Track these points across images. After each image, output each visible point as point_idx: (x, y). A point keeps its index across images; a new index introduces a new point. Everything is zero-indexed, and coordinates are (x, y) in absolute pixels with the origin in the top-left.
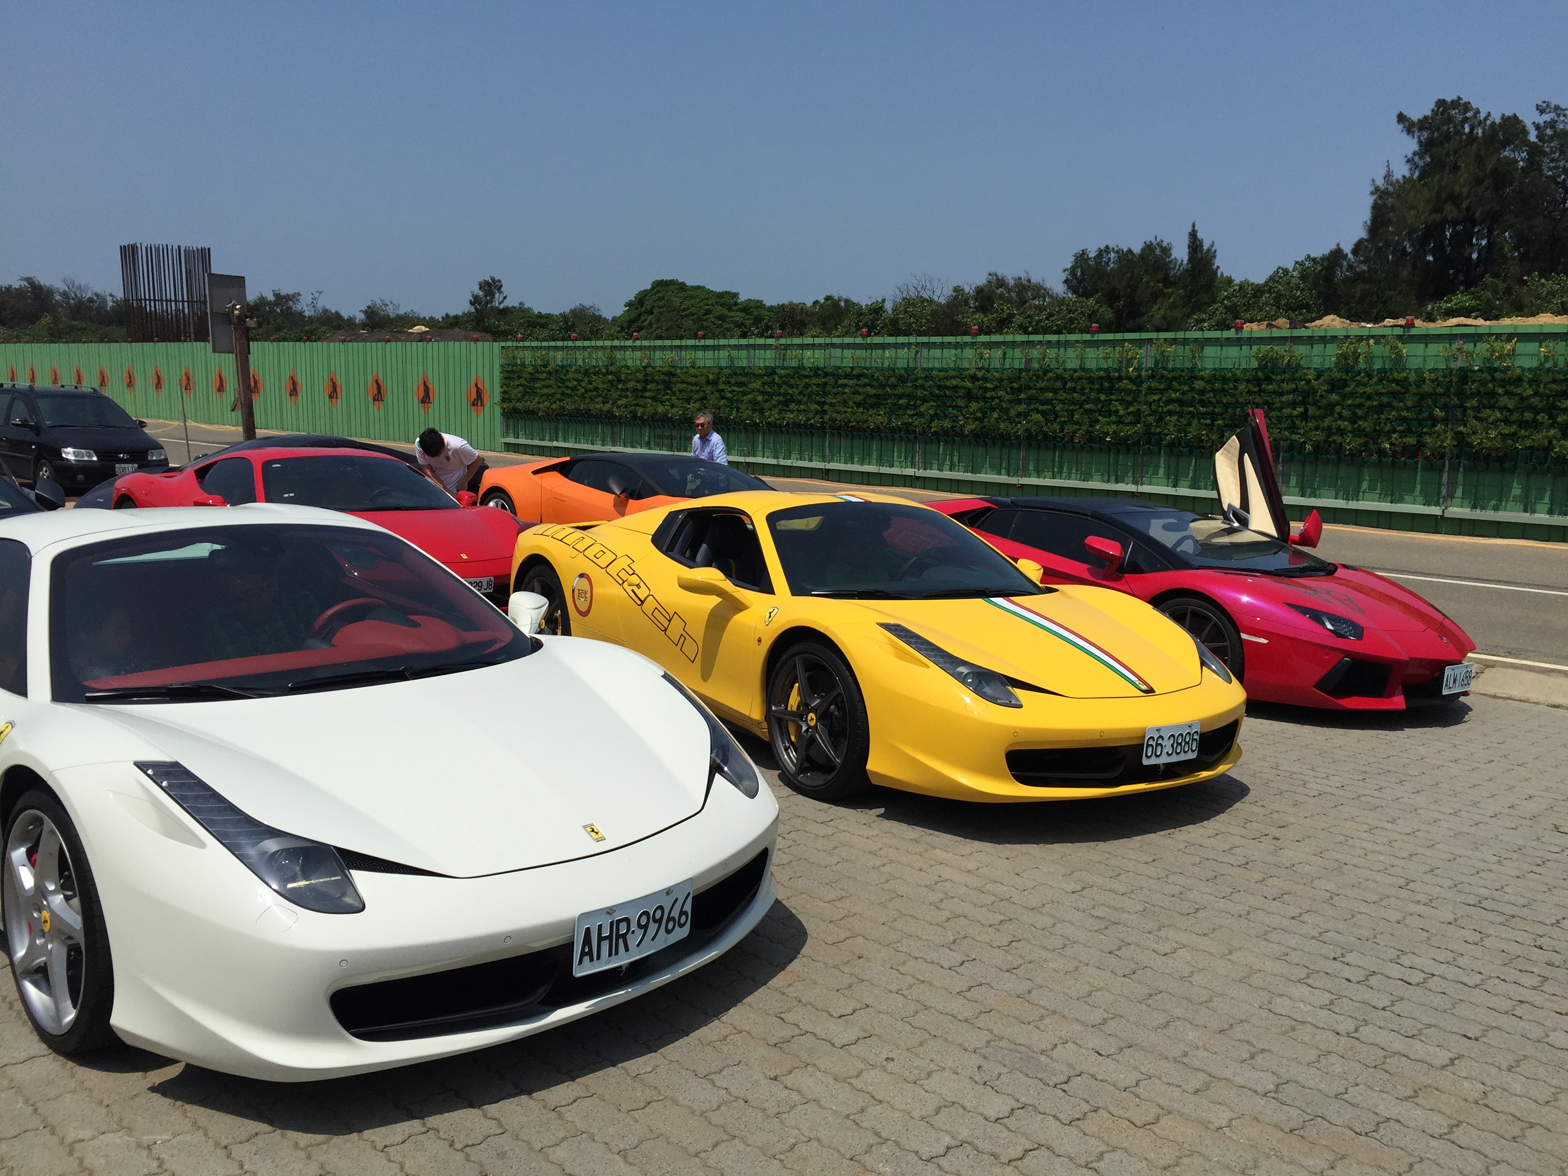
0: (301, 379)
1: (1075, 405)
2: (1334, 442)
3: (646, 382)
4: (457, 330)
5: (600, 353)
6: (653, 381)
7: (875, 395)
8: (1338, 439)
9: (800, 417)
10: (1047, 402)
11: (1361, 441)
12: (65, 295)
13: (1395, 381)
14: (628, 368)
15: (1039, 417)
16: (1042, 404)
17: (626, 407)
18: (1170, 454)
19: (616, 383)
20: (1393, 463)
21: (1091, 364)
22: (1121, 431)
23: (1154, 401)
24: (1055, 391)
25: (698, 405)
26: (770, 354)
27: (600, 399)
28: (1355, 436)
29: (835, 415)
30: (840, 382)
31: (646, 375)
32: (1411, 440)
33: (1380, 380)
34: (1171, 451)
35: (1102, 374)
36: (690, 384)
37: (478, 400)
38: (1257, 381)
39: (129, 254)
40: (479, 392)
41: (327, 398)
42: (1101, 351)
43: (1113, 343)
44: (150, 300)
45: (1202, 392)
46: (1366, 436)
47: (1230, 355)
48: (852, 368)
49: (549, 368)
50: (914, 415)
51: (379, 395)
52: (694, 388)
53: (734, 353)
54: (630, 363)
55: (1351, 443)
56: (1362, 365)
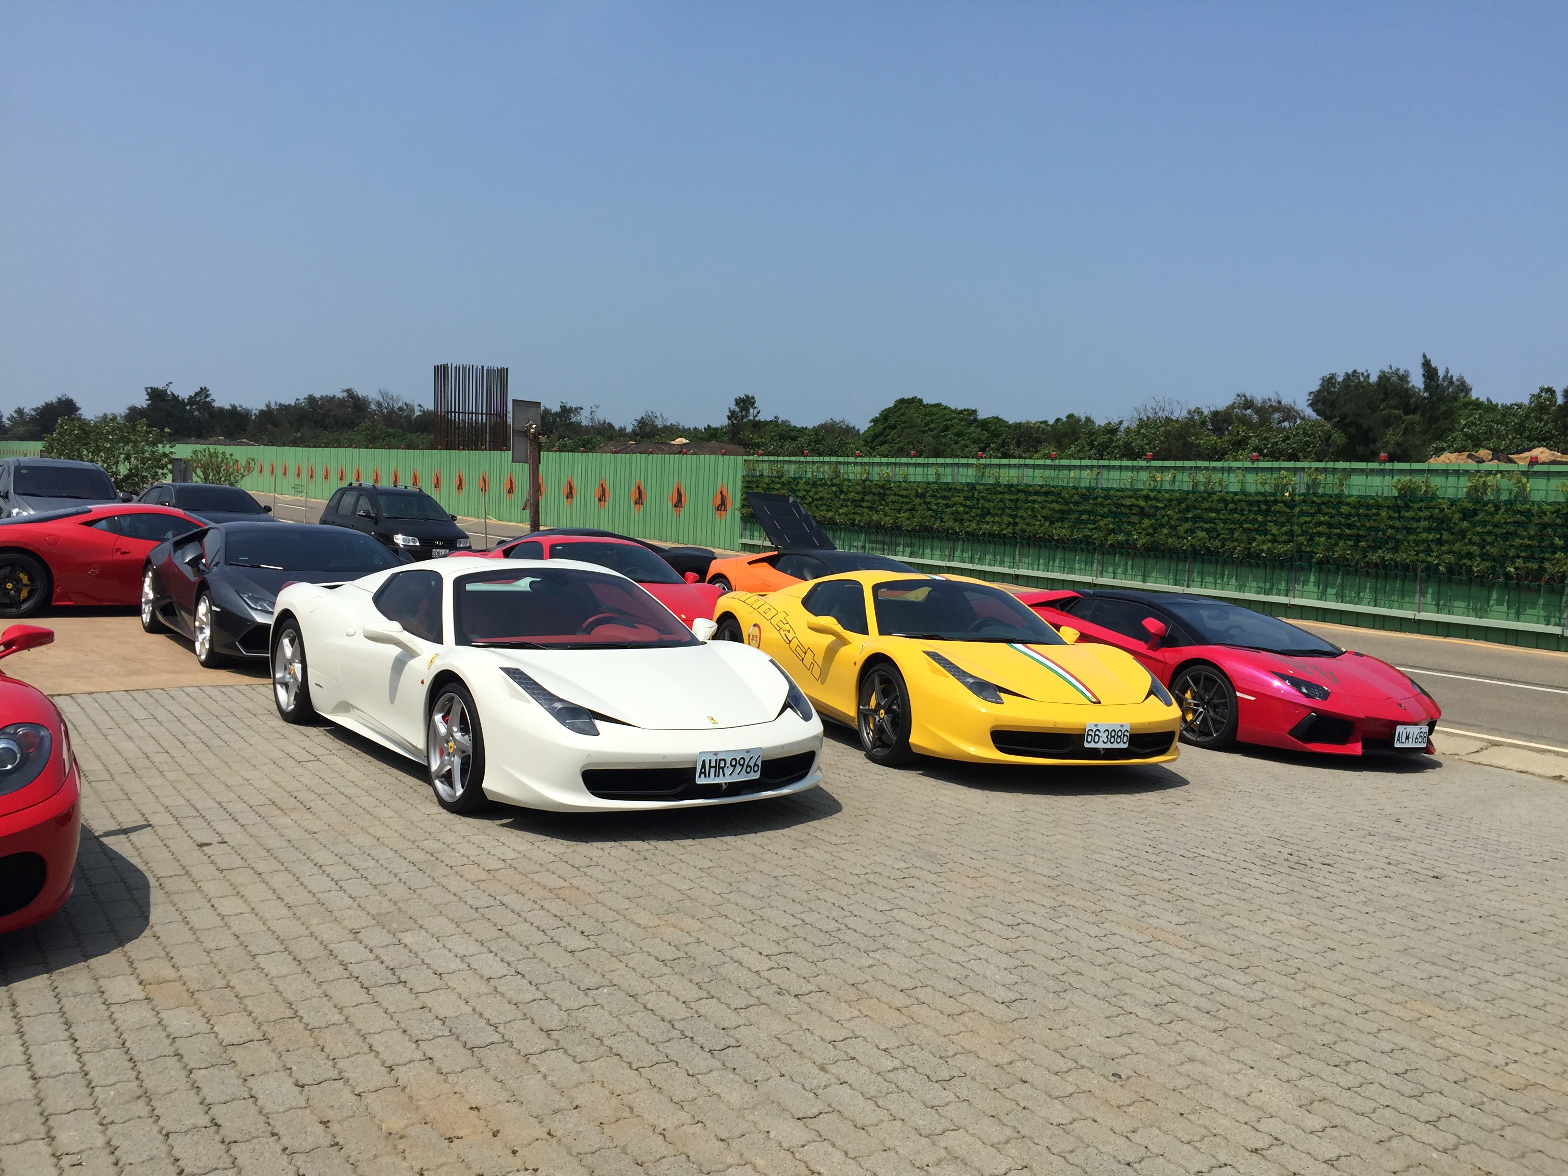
0: (576, 485)
1: (1235, 524)
2: (1464, 564)
3: (864, 493)
4: (713, 443)
5: (826, 467)
6: (870, 493)
7: (1061, 510)
8: (1468, 562)
9: (995, 528)
10: (1211, 521)
11: (1488, 564)
12: (379, 404)
13: (1521, 513)
14: (849, 481)
15: (1203, 534)
16: (1207, 523)
17: (846, 515)
18: (1320, 571)
19: (838, 494)
20: (1518, 584)
21: (1251, 489)
22: (1275, 548)
23: (1306, 522)
24: (1218, 511)
25: (906, 515)
26: (971, 472)
27: (825, 507)
28: (1483, 560)
29: (1025, 527)
30: (1031, 498)
31: (864, 488)
32: (1535, 566)
33: (1506, 511)
34: (1321, 568)
35: (1260, 498)
36: (902, 496)
37: (722, 506)
38: (1397, 509)
39: (441, 372)
40: (723, 498)
41: (597, 500)
42: (1260, 477)
43: (1271, 470)
44: (455, 412)
45: (1348, 516)
46: (1494, 560)
47: (1374, 484)
48: (1041, 486)
49: (783, 479)
50: (1093, 529)
51: (639, 500)
52: (905, 500)
53: (941, 470)
54: (851, 477)
55: (1478, 566)
56: (1490, 496)
